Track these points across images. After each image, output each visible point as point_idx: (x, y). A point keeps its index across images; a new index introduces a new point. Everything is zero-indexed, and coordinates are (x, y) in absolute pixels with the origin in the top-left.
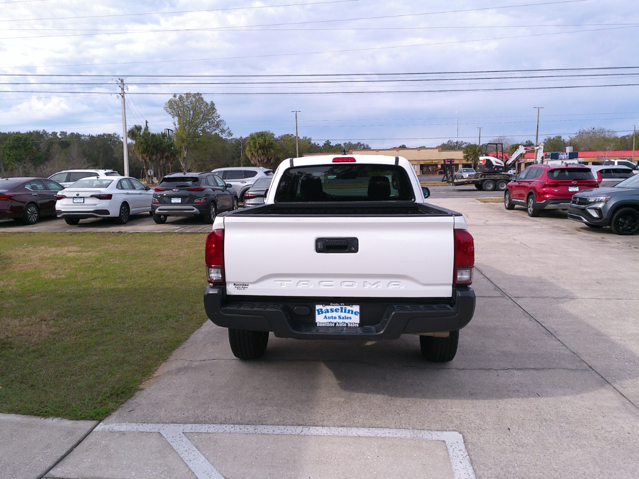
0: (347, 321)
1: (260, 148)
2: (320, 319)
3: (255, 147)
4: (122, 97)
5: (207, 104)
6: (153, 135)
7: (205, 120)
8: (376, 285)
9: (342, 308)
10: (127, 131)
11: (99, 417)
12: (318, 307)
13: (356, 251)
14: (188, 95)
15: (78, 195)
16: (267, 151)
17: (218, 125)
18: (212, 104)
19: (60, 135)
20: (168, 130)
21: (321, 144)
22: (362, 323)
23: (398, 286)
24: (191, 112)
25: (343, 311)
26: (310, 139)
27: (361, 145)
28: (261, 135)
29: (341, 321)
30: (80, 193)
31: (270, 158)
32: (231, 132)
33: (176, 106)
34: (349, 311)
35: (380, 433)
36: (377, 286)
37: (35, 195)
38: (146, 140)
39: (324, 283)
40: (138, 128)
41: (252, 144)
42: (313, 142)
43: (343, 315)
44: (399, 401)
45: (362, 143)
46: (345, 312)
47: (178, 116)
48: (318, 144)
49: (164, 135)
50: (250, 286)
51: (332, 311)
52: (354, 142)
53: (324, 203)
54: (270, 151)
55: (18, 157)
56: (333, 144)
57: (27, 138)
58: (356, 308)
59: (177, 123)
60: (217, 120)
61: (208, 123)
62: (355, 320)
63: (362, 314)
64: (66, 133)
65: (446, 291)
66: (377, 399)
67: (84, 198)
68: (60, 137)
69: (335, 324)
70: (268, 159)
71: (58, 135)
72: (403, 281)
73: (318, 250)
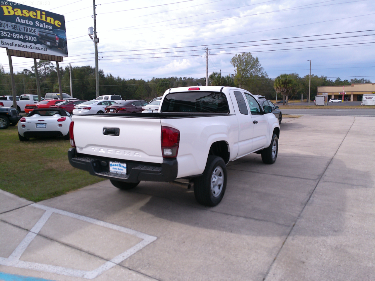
0: (121, 171)
1: (282, 84)
2: (111, 169)
3: (279, 83)
4: (207, 57)
5: (254, 59)
6: (223, 78)
7: (252, 68)
8: (129, 154)
9: (119, 164)
10: (208, 76)
12: (111, 163)
13: (118, 135)
14: (244, 54)
15: (150, 109)
16: (287, 86)
17: (260, 70)
18: (257, 58)
19: (183, 79)
20: (231, 74)
21: (334, 81)
22: (127, 173)
23: (138, 155)
24: (245, 64)
25: (120, 166)
26: (326, 77)
27: (364, 81)
28: (284, 76)
29: (119, 171)
30: (151, 108)
31: (288, 89)
32: (267, 74)
33: (236, 61)
34: (122, 166)
36: (130, 154)
37: (136, 109)
38: (218, 80)
39: (109, 150)
40: (215, 74)
41: (277, 81)
42: (328, 79)
43: (120, 168)
45: (365, 79)
46: (121, 166)
47: (237, 66)
48: (332, 80)
49: (228, 77)
50: (84, 149)
51: (116, 165)
52: (358, 79)
54: (288, 85)
55: (163, 91)
56: (342, 80)
57: (167, 81)
58: (125, 165)
59: (236, 70)
60: (260, 67)
61: (254, 70)
62: (124, 171)
63: (127, 168)
64: (186, 78)
65: (160, 160)
67: (152, 110)
68: (183, 80)
69: (117, 172)
70: (287, 90)
71: (182, 79)
72: (141, 153)
73: (105, 134)
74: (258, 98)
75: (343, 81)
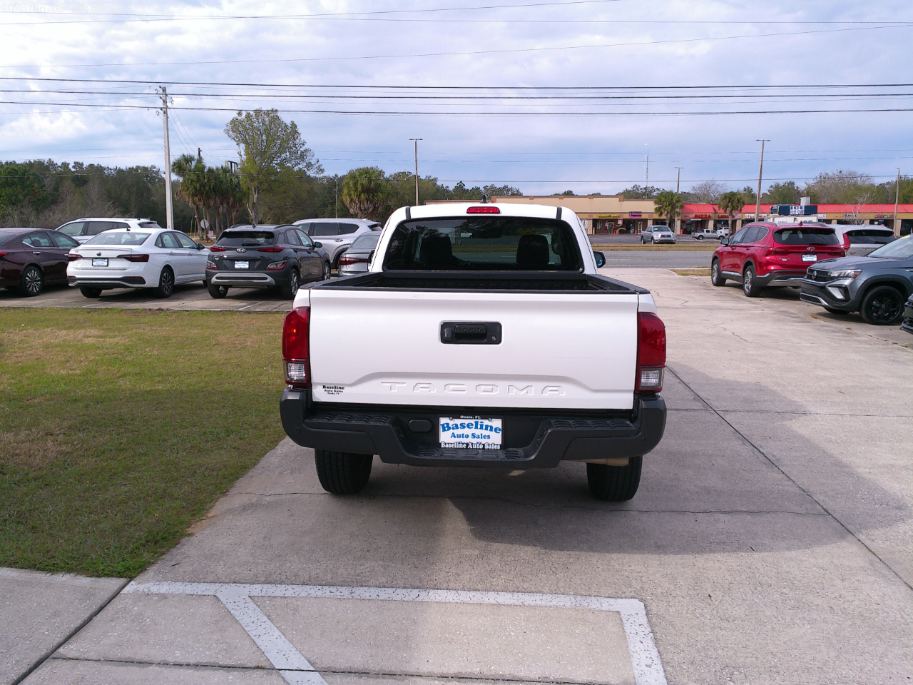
0: (483, 441)
1: (363, 192)
2: (445, 438)
3: (356, 190)
4: (164, 113)
5: (286, 126)
6: (210, 170)
7: (282, 149)
8: (525, 391)
9: (477, 423)
10: (171, 163)
11: (130, 573)
12: (443, 421)
13: (498, 341)
14: (258, 112)
15: (99, 255)
16: (373, 196)
17: (302, 157)
18: (294, 126)
19: (74, 167)
20: (231, 162)
21: (451, 188)
22: (504, 445)
23: (557, 393)
24: (264, 137)
25: (479, 427)
26: (435, 179)
27: (508, 190)
28: (366, 172)
29: (475, 441)
30: (102, 252)
31: (377, 206)
32: (322, 168)
33: (242, 128)
34: (487, 426)
35: (529, 599)
36: (527, 392)
37: (38, 254)
38: (198, 176)
39: (452, 387)
40: (188, 159)
41: (351, 185)
42: (439, 183)
43: (478, 432)
44: (557, 556)
45: (509, 187)
46: (481, 428)
47: (246, 142)
48: (447, 187)
49: (225, 170)
50: (347, 390)
51: (463, 426)
52: (499, 185)
53: (454, 272)
54: (377, 196)
55: (13, 198)
56: (468, 186)
57: (25, 171)
58: (497, 423)
59: (243, 153)
60: (302, 149)
61: (288, 154)
62: (496, 439)
63: (505, 431)
64: (82, 164)
65: (625, 401)
66: (526, 552)
67: (108, 258)
68: (73, 170)
69: (467, 445)
70: (374, 206)
71: (70, 167)
72: (564, 386)
73: (445, 340)
74: (369, 226)
75: (470, 189)
